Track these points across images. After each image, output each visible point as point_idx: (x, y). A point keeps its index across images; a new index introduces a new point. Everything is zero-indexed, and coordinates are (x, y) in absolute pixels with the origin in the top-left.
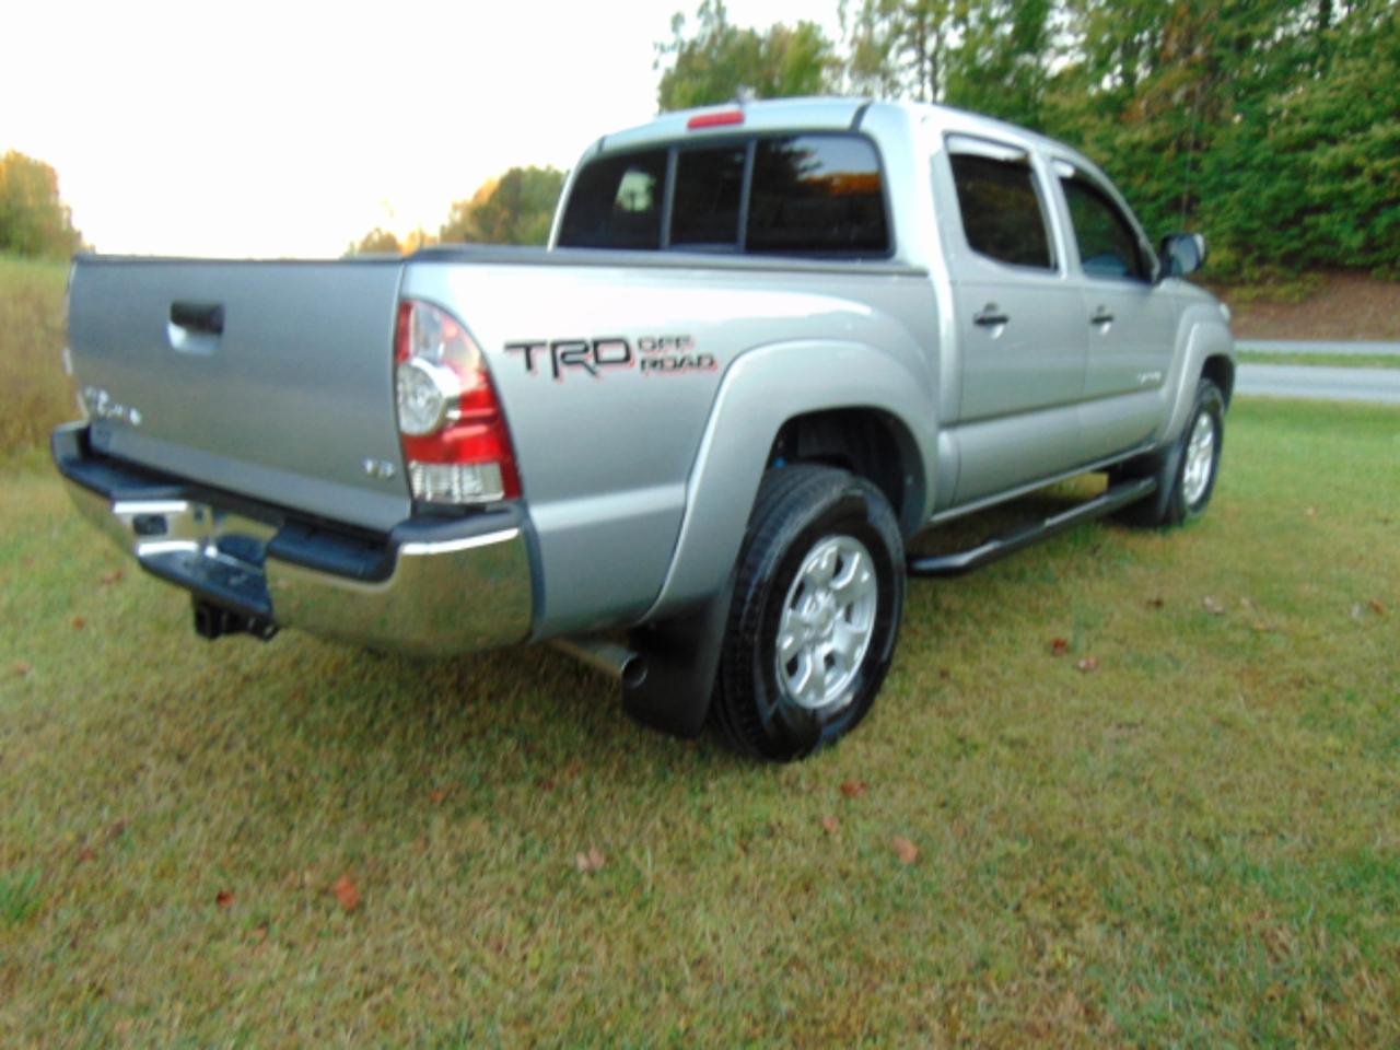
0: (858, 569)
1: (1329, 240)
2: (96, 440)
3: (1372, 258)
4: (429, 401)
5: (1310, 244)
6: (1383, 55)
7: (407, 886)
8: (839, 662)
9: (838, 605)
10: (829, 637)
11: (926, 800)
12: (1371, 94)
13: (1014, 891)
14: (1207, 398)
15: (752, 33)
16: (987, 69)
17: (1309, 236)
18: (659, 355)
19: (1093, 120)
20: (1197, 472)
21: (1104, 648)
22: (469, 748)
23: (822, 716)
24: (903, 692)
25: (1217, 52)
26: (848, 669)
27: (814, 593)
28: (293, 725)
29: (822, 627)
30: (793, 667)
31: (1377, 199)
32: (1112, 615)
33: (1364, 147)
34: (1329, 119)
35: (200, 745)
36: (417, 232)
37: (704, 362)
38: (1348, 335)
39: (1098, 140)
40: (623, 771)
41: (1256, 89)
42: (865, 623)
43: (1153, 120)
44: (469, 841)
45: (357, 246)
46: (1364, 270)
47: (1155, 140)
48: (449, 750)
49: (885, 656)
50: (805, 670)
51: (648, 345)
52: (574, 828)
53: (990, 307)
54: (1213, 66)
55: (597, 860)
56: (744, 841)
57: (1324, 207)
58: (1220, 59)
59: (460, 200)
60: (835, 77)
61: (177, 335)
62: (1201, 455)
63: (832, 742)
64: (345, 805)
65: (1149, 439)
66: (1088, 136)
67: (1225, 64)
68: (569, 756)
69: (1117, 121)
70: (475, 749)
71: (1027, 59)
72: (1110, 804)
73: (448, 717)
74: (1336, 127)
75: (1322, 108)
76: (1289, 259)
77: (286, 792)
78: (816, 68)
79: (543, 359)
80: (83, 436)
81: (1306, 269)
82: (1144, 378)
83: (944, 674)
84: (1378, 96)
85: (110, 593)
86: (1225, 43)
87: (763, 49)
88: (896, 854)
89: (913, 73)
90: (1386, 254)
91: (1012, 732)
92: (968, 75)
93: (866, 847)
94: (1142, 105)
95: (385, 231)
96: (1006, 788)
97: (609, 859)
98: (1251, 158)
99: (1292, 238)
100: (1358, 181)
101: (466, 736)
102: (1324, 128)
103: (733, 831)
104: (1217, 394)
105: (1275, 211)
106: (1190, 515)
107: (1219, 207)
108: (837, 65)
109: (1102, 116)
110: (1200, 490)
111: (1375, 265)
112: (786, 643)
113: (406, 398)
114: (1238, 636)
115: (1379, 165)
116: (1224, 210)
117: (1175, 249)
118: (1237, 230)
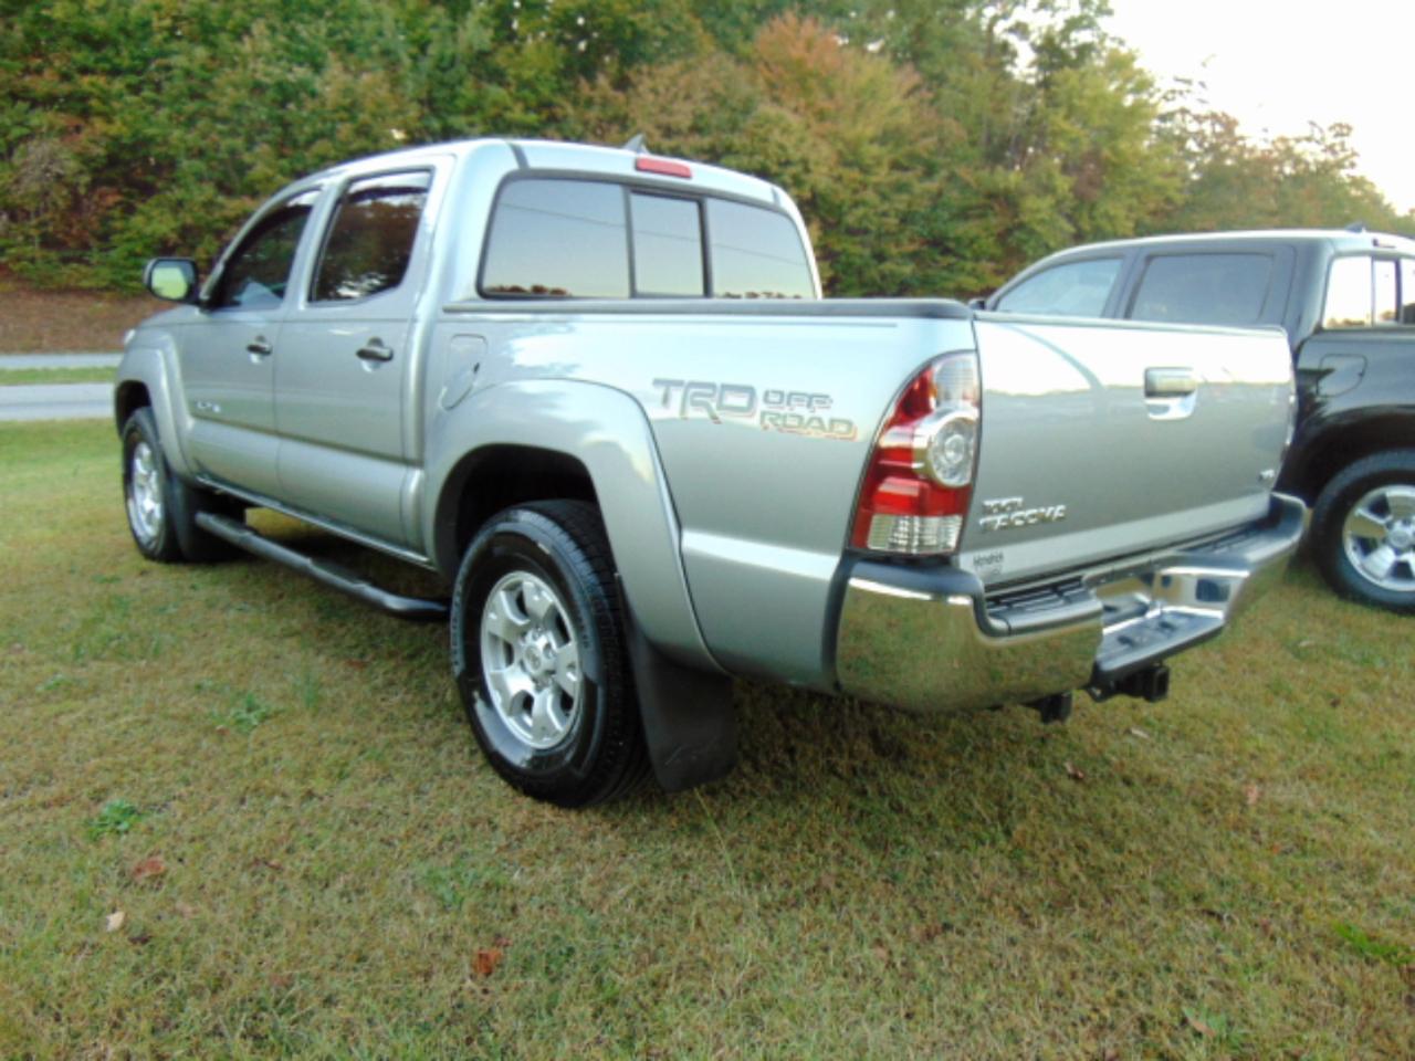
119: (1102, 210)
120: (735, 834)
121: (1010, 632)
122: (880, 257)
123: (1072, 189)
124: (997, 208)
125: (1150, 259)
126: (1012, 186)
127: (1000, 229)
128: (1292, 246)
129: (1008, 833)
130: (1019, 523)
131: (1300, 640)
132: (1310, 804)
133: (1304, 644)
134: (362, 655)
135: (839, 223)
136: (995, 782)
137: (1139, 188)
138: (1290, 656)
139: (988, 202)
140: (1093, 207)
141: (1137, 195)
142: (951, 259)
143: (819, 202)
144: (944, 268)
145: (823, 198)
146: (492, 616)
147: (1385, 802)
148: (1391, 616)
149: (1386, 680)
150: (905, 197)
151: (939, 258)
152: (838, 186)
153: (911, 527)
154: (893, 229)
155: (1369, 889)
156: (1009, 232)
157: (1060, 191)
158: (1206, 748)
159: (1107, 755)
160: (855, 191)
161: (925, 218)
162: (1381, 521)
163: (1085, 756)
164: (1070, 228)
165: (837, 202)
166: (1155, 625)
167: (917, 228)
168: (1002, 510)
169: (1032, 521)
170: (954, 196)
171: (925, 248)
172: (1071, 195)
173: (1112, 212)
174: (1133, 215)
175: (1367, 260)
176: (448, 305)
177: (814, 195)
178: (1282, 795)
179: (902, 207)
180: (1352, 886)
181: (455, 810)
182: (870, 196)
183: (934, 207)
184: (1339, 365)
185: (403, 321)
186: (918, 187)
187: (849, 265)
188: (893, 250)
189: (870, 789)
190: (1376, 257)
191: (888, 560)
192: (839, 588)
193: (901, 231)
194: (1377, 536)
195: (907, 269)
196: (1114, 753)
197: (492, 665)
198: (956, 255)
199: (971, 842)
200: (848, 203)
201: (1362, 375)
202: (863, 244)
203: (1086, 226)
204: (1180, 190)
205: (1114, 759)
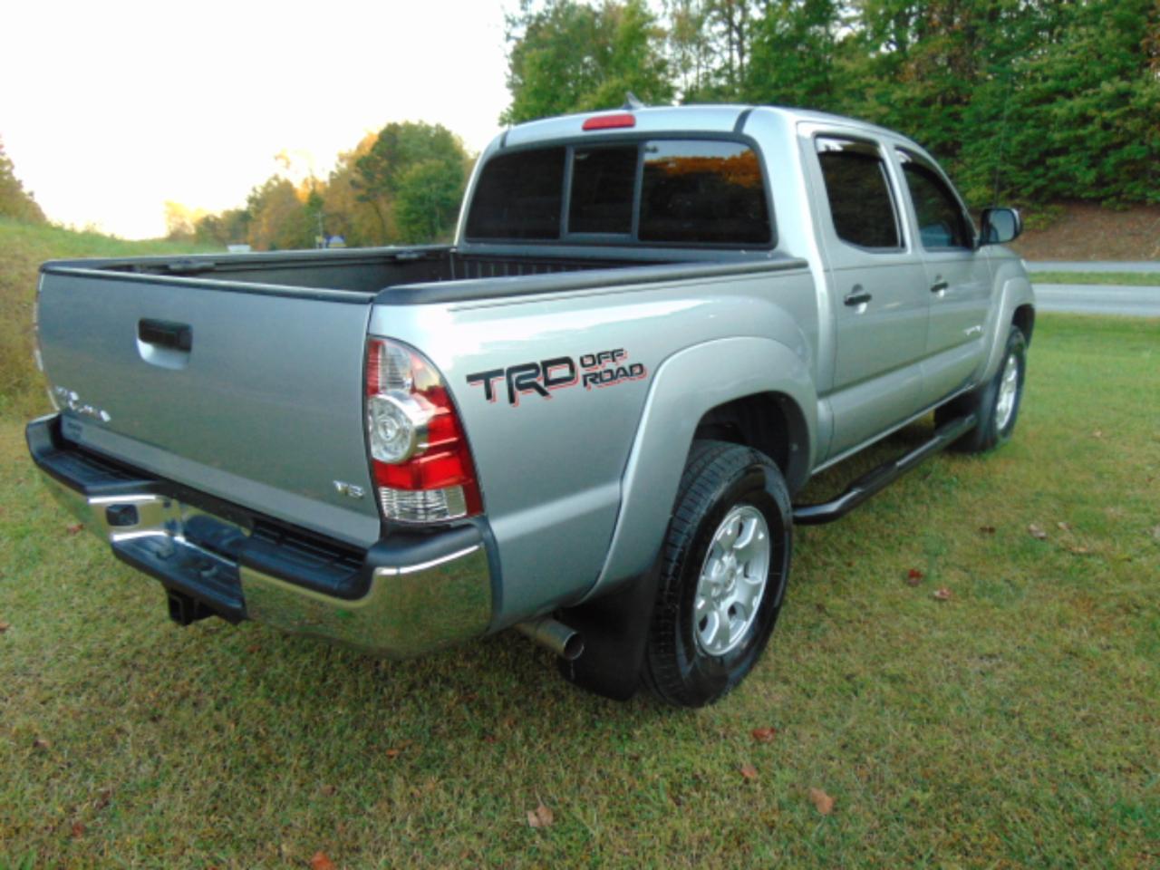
0: (755, 530)
1: (1065, 177)
2: (67, 432)
3: (1102, 192)
4: (399, 432)
5: (1052, 181)
6: (1110, 24)
7: (377, 853)
8: (739, 611)
9: (739, 563)
10: (732, 592)
11: (829, 743)
12: (1100, 57)
13: (925, 841)
14: (1015, 341)
15: (589, 8)
16: (785, 36)
17: (1052, 174)
18: (599, 369)
19: (874, 80)
20: (1006, 402)
21: (954, 577)
22: (415, 701)
23: (727, 660)
24: (789, 628)
25: (973, 22)
26: (747, 618)
27: (720, 559)
28: (255, 679)
29: (726, 586)
30: (703, 624)
31: (1104, 144)
32: (952, 542)
33: (1095, 100)
34: (1067, 76)
35: (172, 705)
36: (310, 180)
37: (637, 370)
38: (1084, 256)
39: (878, 97)
40: (555, 721)
41: (1004, 53)
42: (760, 576)
43: (922, 80)
44: (427, 802)
45: (259, 190)
46: (1097, 201)
47: (924, 96)
48: (397, 705)
49: (777, 602)
50: (713, 625)
51: (589, 361)
52: (520, 782)
53: (857, 288)
54: (971, 35)
55: (547, 819)
56: (675, 793)
57: (1062, 151)
58: (976, 28)
59: (345, 151)
60: (660, 44)
61: (146, 350)
62: (1008, 389)
63: (737, 683)
64: (310, 767)
65: (969, 379)
66: (870, 93)
67: (979, 32)
68: (506, 705)
69: (893, 81)
70: (421, 701)
71: (816, 29)
72: (992, 743)
73: (393, 668)
74: (1072, 84)
75: (1060, 67)
76: (1036, 195)
77: (255, 753)
78: (642, 37)
79: (500, 386)
80: (55, 426)
81: (1048, 202)
82: (969, 331)
83: (820, 608)
84: (1106, 57)
85: (75, 544)
86: (980, 16)
87: (598, 23)
88: (813, 805)
89: (723, 42)
90: (1113, 188)
91: (891, 667)
92: (769, 43)
93: (784, 797)
94: (913, 66)
95: (282, 178)
96: (896, 727)
97: (556, 816)
98: (1002, 111)
99: (1037, 177)
100: (1091, 128)
101: (412, 687)
102: (1062, 85)
103: (664, 783)
104: (1022, 338)
105: (1023, 153)
106: (1002, 440)
107: (978, 150)
108: (660, 35)
109: (881, 77)
110: (1007, 418)
111: (1105, 198)
112: (700, 604)
113: (376, 428)
114: (1065, 561)
115: (1107, 114)
116: (981, 154)
117: (994, 219)
118: (992, 170)
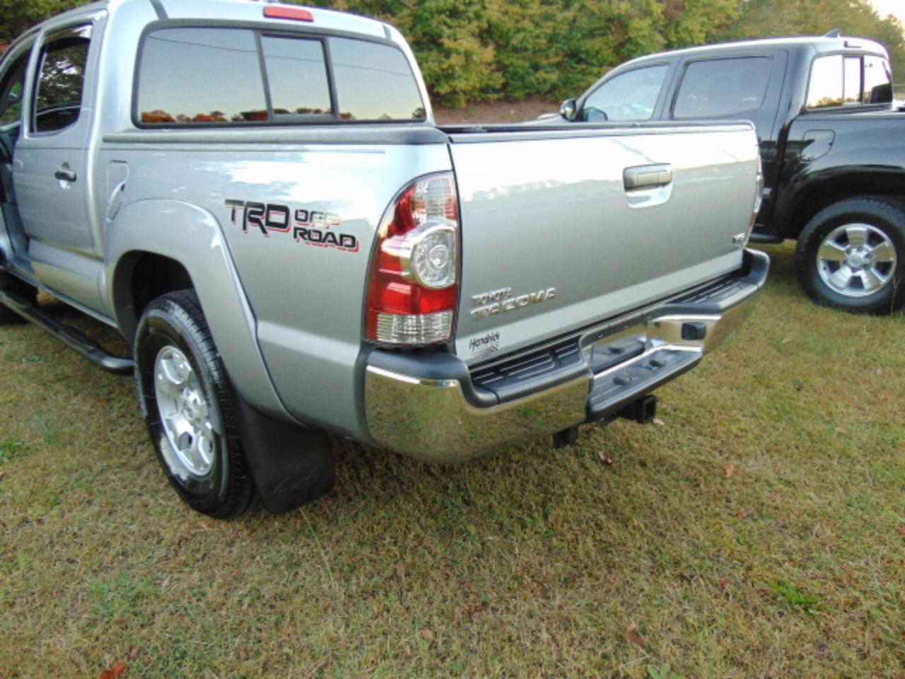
119: (684, 26)
120: (341, 533)
121: (500, 401)
122: (536, 68)
123: (663, 13)
124: (613, 28)
125: (687, 64)
126: (623, 13)
127: (616, 43)
128: (785, 50)
129: (546, 517)
130: (510, 307)
131: (782, 339)
132: (771, 474)
133: (784, 341)
134: (111, 392)
135: (507, 44)
136: (545, 472)
137: (708, 9)
138: (774, 351)
139: (607, 24)
140: (677, 25)
141: (707, 14)
142: (584, 66)
143: (493, 29)
144: (579, 72)
145: (497, 27)
146: (160, 377)
147: (824, 469)
148: (847, 314)
149: (836, 368)
150: (551, 24)
151: (575, 65)
152: (506, 18)
153: (418, 321)
154: (544, 47)
155: (803, 545)
156: (622, 45)
157: (655, 14)
158: (704, 431)
159: (632, 443)
160: (517, 21)
161: (565, 37)
162: (842, 249)
163: (616, 445)
164: (662, 41)
165: (506, 30)
166: (647, 363)
167: (560, 45)
168: (493, 300)
169: (522, 304)
170: (584, 22)
171: (565, 59)
172: (663, 17)
173: (690, 28)
174: (705, 29)
175: (840, 58)
176: (109, 134)
177: (490, 26)
178: (753, 467)
179: (549, 31)
180: (792, 543)
181: (134, 527)
182: (527, 24)
183: (571, 30)
184: (818, 137)
185: (80, 149)
186: (560, 16)
187: (515, 74)
188: (544, 62)
189: (451, 486)
190: (847, 55)
191: (396, 350)
192: (360, 371)
193: (549, 48)
194: (841, 260)
195: (554, 77)
196: (637, 441)
197: (165, 413)
198: (587, 63)
199: (517, 527)
200: (513, 30)
201: (831, 144)
202: (523, 58)
203: (673, 38)
204: (735, 9)
205: (636, 445)
